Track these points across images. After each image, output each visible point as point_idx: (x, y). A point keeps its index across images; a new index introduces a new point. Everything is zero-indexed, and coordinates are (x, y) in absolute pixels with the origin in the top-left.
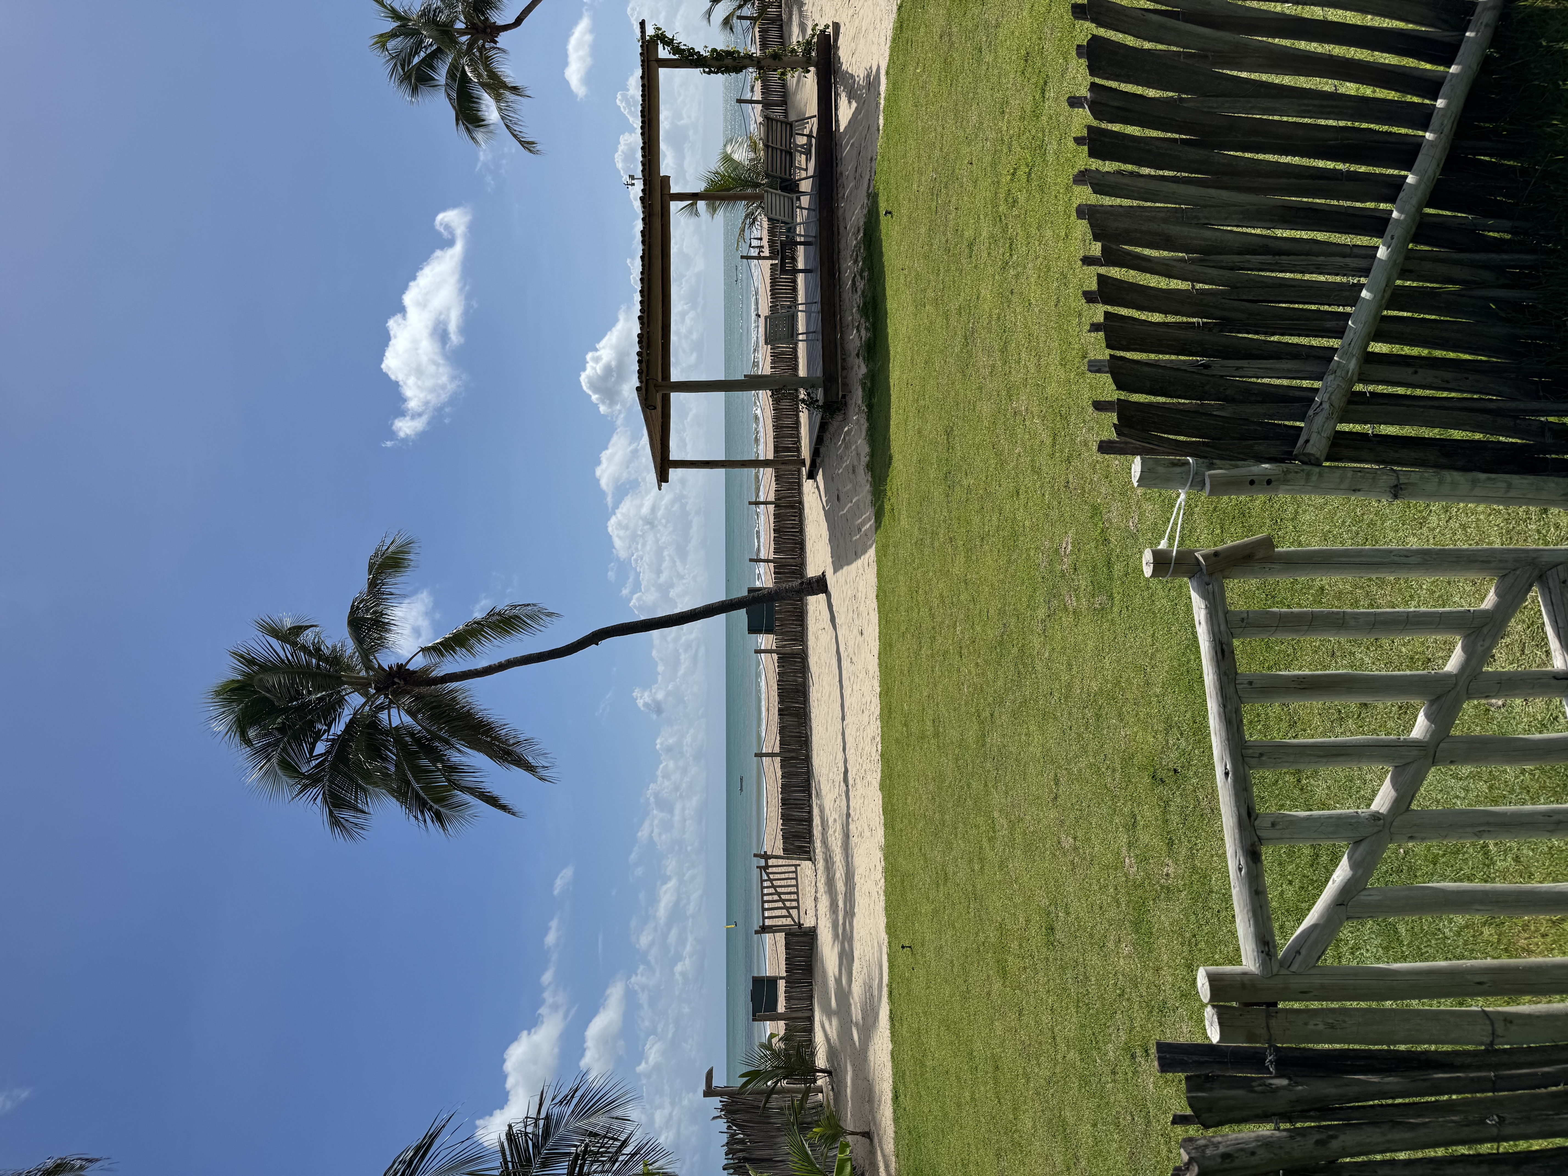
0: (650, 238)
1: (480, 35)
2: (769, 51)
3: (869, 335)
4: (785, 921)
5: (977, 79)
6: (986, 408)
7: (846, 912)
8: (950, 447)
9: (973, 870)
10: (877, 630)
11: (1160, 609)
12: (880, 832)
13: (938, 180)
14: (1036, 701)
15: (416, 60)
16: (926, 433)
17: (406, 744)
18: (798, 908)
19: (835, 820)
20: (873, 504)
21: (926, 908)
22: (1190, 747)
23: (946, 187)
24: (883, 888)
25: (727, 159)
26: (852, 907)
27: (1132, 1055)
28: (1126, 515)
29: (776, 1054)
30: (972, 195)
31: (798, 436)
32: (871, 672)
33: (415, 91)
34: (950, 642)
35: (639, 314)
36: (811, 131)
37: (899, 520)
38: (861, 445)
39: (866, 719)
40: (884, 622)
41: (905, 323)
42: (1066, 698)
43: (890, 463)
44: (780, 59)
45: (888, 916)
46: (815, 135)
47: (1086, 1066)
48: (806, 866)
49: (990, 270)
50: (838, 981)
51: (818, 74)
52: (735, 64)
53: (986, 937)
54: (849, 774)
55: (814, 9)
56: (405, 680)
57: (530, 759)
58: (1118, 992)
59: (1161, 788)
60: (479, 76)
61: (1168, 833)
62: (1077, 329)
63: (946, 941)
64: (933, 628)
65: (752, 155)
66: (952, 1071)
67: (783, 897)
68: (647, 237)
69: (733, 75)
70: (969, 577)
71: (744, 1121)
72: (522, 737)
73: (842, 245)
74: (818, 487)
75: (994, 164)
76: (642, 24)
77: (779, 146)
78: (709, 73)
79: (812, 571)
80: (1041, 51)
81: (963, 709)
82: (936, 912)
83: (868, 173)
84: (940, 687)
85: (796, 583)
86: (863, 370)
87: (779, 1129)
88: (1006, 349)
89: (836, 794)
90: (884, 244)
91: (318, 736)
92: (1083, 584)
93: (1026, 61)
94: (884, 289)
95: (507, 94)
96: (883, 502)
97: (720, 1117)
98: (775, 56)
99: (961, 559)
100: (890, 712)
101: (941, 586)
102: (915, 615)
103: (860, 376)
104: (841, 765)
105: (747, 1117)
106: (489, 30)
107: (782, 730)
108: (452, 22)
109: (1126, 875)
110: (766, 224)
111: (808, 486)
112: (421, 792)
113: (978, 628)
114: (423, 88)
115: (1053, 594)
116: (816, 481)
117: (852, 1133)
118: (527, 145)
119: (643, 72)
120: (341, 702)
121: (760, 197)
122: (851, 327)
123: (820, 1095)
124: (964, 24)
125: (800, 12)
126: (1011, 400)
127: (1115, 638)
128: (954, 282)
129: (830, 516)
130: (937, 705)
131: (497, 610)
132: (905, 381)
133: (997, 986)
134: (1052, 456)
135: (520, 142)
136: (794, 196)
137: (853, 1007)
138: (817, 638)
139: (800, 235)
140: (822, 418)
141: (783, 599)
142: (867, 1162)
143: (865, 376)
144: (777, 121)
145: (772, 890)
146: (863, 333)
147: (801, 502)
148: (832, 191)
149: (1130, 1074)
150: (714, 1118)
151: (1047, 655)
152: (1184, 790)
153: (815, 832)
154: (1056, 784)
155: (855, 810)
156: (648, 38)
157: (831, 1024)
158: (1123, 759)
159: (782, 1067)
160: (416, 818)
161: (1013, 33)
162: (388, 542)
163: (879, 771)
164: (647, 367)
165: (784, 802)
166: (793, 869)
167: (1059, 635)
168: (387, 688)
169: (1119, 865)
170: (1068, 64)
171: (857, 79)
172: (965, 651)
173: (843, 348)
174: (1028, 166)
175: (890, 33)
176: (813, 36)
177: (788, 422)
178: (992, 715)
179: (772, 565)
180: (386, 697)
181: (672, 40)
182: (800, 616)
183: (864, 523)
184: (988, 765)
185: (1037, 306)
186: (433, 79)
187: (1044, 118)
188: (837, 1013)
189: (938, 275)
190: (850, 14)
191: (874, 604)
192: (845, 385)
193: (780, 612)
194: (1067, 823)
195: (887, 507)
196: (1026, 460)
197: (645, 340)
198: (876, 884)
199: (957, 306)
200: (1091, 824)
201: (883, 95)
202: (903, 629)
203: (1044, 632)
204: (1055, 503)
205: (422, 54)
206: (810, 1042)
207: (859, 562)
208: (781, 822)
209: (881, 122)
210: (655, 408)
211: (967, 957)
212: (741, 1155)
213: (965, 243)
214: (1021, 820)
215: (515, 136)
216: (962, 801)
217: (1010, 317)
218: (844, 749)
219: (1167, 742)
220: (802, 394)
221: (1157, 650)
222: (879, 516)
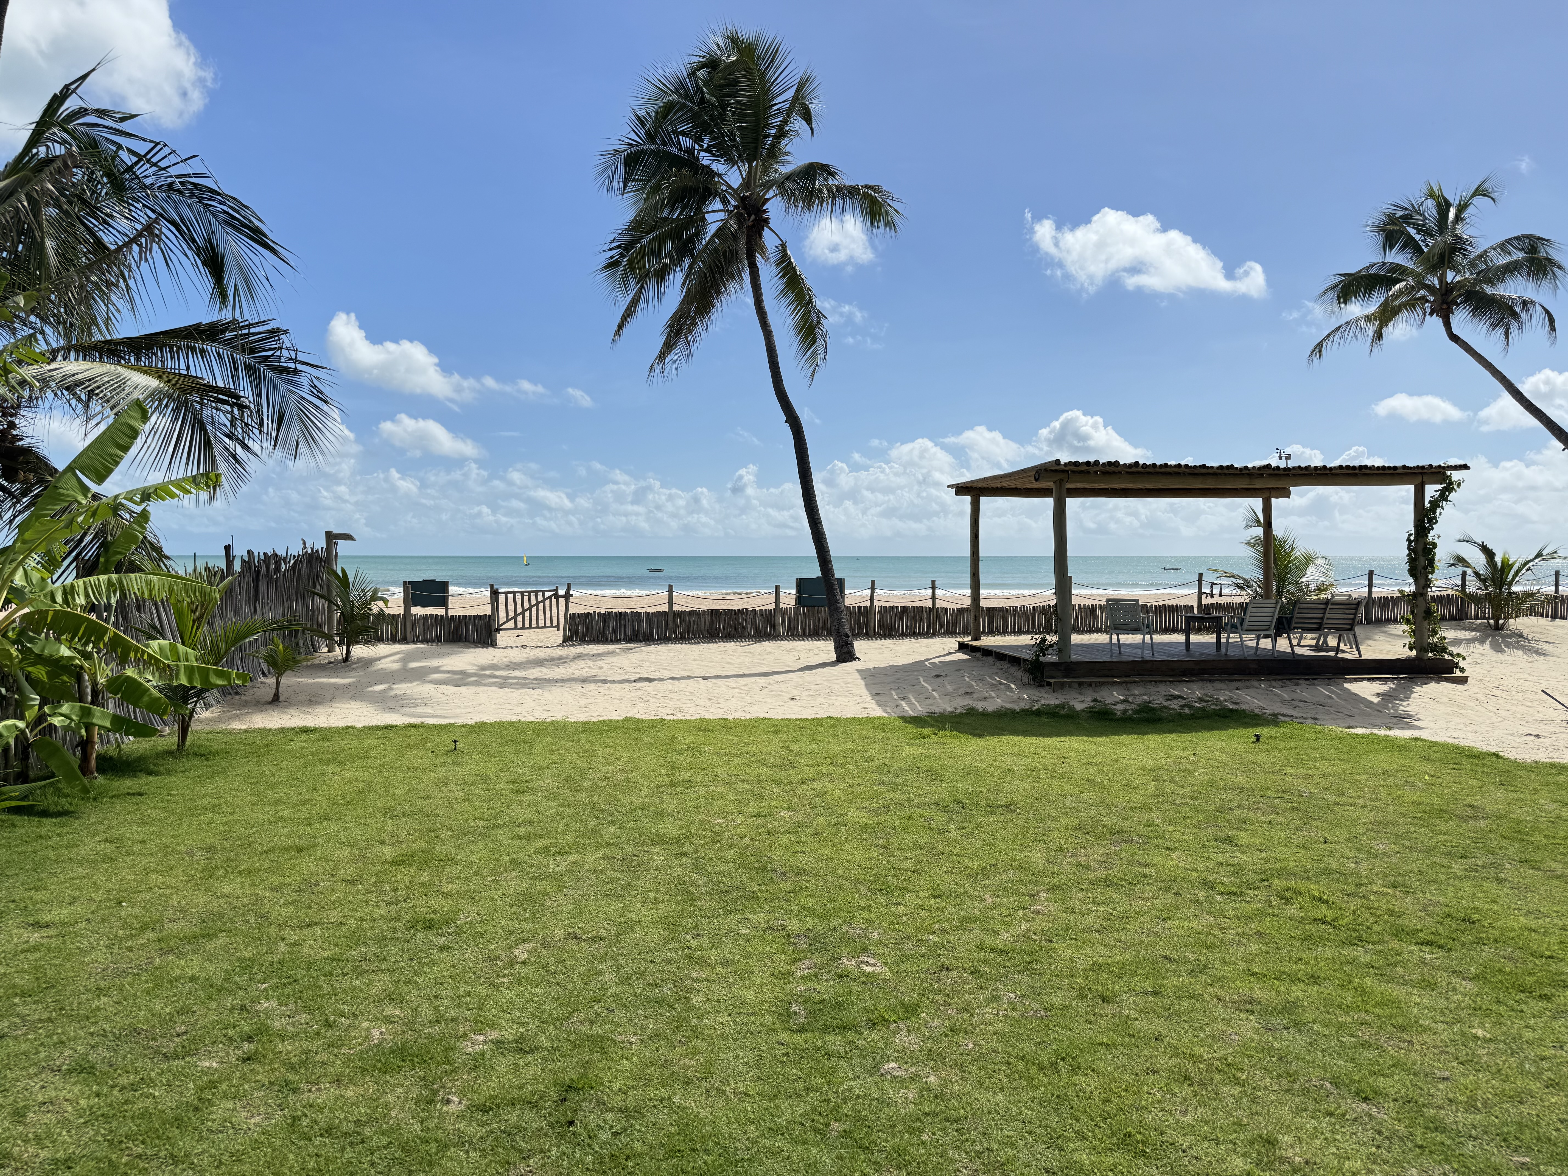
0: (1225, 474)
1: (1439, 297)
2: (1434, 606)
3: (1119, 713)
4: (502, 614)
5: (1429, 851)
6: (1038, 857)
7: (506, 678)
8: (992, 808)
9: (519, 826)
10: (794, 717)
11: (777, 1107)
12: (582, 718)
13: (1301, 799)
14: (692, 914)
15: (1411, 231)
16: (1009, 778)
17: (687, 229)
18: (516, 628)
19: (601, 668)
20: (931, 715)
21: (492, 767)
22: (597, 1149)
23: (1294, 809)
24: (524, 720)
25: (1309, 560)
26: (511, 686)
27: (251, 1037)
28: (904, 1058)
29: (366, 604)
30: (1288, 843)
31: (1005, 632)
32: (751, 709)
33: (1379, 229)
34: (773, 803)
35: (1141, 463)
36: (1343, 651)
37: (912, 744)
38: (995, 702)
39: (702, 703)
40: (802, 724)
41: (1133, 756)
42: (689, 957)
43: (975, 735)
44: (1425, 618)
45: (493, 725)
46: (1339, 655)
47: (264, 969)
48: (557, 636)
49: (1201, 866)
50: (436, 670)
51: (1408, 660)
52: (1420, 568)
53: (443, 841)
54: (646, 684)
55: (1477, 656)
56: (753, 226)
57: (671, 356)
58: (332, 1018)
59: (555, 1097)
60: (1396, 296)
61: (498, 1106)
62: (1138, 989)
63: (453, 791)
64: (790, 783)
65: (1313, 587)
66: (315, 795)
67: (527, 613)
68: (1226, 471)
69: (1407, 567)
70: (844, 829)
71: (300, 571)
72: (693, 347)
73: (1218, 685)
74: (950, 653)
75: (1327, 872)
76: (1465, 467)
77: (1327, 616)
78: (1409, 540)
79: (860, 646)
80: (1480, 942)
81: (697, 818)
82: (486, 779)
83: (1300, 715)
84: (725, 789)
85: (847, 629)
86: (1079, 707)
87: (291, 607)
88: (1108, 885)
89: (628, 669)
90: (1222, 732)
91: (698, 140)
92: (822, 987)
93: (1464, 920)
94: (1171, 732)
95: (1374, 327)
96: (932, 726)
97: (305, 547)
98: (1428, 613)
99: (865, 819)
100: (705, 730)
101: (837, 793)
102: (806, 761)
103: (1072, 703)
104: (657, 675)
105: (304, 575)
106: (1445, 307)
107: (696, 613)
108: (1453, 268)
109: (465, 1036)
110: (1237, 600)
111: (951, 643)
112: (639, 246)
113: (784, 839)
114: (1380, 238)
115: (815, 944)
116: (957, 651)
117: (278, 684)
118: (1319, 349)
119: (1410, 468)
120: (732, 162)
121: (1267, 595)
122: (1127, 693)
123: (326, 650)
124: (1492, 836)
125: (1473, 640)
126: (1048, 890)
127: (751, 1033)
128: (1185, 818)
129: (918, 667)
130: (706, 786)
131: (823, 321)
132: (1067, 755)
133: (388, 852)
134: (981, 947)
135: (1321, 342)
136: (1272, 632)
137: (409, 685)
138: (790, 651)
139: (1228, 638)
140: (1025, 660)
141: (831, 615)
142: (249, 698)
143: (1072, 708)
144: (1355, 614)
145: (533, 602)
146: (1121, 707)
147: (934, 635)
148: (1278, 674)
149: (230, 1032)
150: (304, 542)
151: (744, 931)
152: (546, 1135)
153: (591, 646)
154: (592, 939)
155: (609, 689)
156: (1448, 473)
157: (394, 662)
158: (603, 1038)
159: (352, 610)
160: (613, 241)
161: (1494, 902)
162: (895, 205)
163: (647, 717)
164: (1082, 472)
165: (623, 615)
166: (555, 623)
167: (764, 949)
168: (745, 208)
169: (480, 1025)
170: (1470, 980)
171: (1405, 703)
172: (761, 821)
173: (1102, 684)
174: (1334, 920)
175: (1462, 743)
176: (1451, 655)
177: (1021, 621)
178: (684, 854)
179: (868, 604)
180: (735, 207)
181: (1447, 500)
182: (813, 633)
183: (910, 703)
184: (630, 849)
185: (1163, 929)
186: (1392, 247)
187: (1395, 944)
188: (404, 668)
189: (1192, 798)
190: (1480, 697)
191: (822, 714)
192: (1062, 686)
193: (819, 612)
194: (544, 952)
195: (927, 731)
196: (975, 909)
197: (1112, 469)
198: (529, 712)
199: (1157, 821)
200: (537, 986)
201: (1391, 733)
202: (793, 747)
203: (770, 928)
204: (923, 949)
205: (1417, 237)
206: (380, 640)
207: (868, 698)
208: (603, 611)
209: (1360, 731)
210: (1036, 480)
211: (428, 816)
212: (264, 568)
213: (1231, 833)
214: (560, 888)
215: (1328, 336)
216: (597, 813)
217: (1148, 891)
218: (673, 678)
219: (611, 1110)
220: (1052, 638)
221: (728, 1100)
222: (917, 721)
